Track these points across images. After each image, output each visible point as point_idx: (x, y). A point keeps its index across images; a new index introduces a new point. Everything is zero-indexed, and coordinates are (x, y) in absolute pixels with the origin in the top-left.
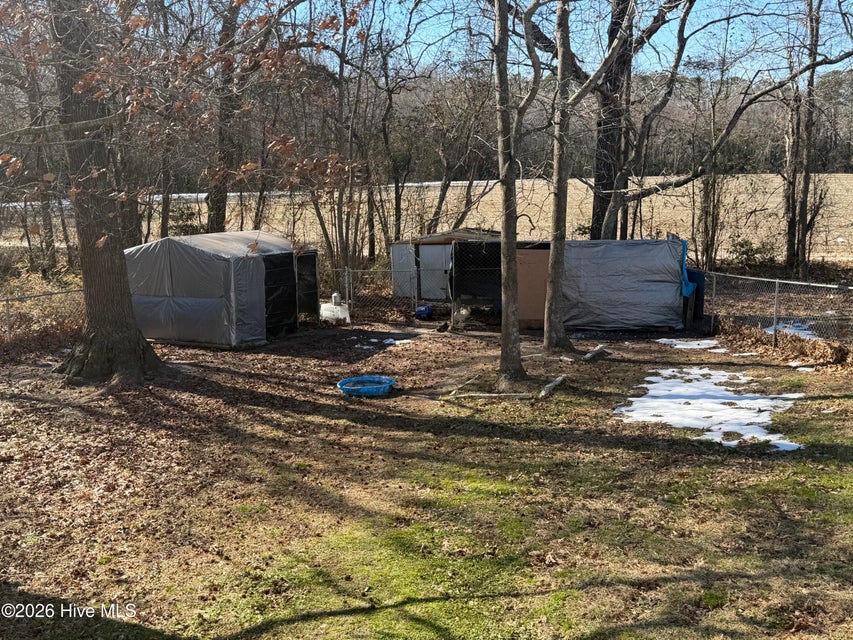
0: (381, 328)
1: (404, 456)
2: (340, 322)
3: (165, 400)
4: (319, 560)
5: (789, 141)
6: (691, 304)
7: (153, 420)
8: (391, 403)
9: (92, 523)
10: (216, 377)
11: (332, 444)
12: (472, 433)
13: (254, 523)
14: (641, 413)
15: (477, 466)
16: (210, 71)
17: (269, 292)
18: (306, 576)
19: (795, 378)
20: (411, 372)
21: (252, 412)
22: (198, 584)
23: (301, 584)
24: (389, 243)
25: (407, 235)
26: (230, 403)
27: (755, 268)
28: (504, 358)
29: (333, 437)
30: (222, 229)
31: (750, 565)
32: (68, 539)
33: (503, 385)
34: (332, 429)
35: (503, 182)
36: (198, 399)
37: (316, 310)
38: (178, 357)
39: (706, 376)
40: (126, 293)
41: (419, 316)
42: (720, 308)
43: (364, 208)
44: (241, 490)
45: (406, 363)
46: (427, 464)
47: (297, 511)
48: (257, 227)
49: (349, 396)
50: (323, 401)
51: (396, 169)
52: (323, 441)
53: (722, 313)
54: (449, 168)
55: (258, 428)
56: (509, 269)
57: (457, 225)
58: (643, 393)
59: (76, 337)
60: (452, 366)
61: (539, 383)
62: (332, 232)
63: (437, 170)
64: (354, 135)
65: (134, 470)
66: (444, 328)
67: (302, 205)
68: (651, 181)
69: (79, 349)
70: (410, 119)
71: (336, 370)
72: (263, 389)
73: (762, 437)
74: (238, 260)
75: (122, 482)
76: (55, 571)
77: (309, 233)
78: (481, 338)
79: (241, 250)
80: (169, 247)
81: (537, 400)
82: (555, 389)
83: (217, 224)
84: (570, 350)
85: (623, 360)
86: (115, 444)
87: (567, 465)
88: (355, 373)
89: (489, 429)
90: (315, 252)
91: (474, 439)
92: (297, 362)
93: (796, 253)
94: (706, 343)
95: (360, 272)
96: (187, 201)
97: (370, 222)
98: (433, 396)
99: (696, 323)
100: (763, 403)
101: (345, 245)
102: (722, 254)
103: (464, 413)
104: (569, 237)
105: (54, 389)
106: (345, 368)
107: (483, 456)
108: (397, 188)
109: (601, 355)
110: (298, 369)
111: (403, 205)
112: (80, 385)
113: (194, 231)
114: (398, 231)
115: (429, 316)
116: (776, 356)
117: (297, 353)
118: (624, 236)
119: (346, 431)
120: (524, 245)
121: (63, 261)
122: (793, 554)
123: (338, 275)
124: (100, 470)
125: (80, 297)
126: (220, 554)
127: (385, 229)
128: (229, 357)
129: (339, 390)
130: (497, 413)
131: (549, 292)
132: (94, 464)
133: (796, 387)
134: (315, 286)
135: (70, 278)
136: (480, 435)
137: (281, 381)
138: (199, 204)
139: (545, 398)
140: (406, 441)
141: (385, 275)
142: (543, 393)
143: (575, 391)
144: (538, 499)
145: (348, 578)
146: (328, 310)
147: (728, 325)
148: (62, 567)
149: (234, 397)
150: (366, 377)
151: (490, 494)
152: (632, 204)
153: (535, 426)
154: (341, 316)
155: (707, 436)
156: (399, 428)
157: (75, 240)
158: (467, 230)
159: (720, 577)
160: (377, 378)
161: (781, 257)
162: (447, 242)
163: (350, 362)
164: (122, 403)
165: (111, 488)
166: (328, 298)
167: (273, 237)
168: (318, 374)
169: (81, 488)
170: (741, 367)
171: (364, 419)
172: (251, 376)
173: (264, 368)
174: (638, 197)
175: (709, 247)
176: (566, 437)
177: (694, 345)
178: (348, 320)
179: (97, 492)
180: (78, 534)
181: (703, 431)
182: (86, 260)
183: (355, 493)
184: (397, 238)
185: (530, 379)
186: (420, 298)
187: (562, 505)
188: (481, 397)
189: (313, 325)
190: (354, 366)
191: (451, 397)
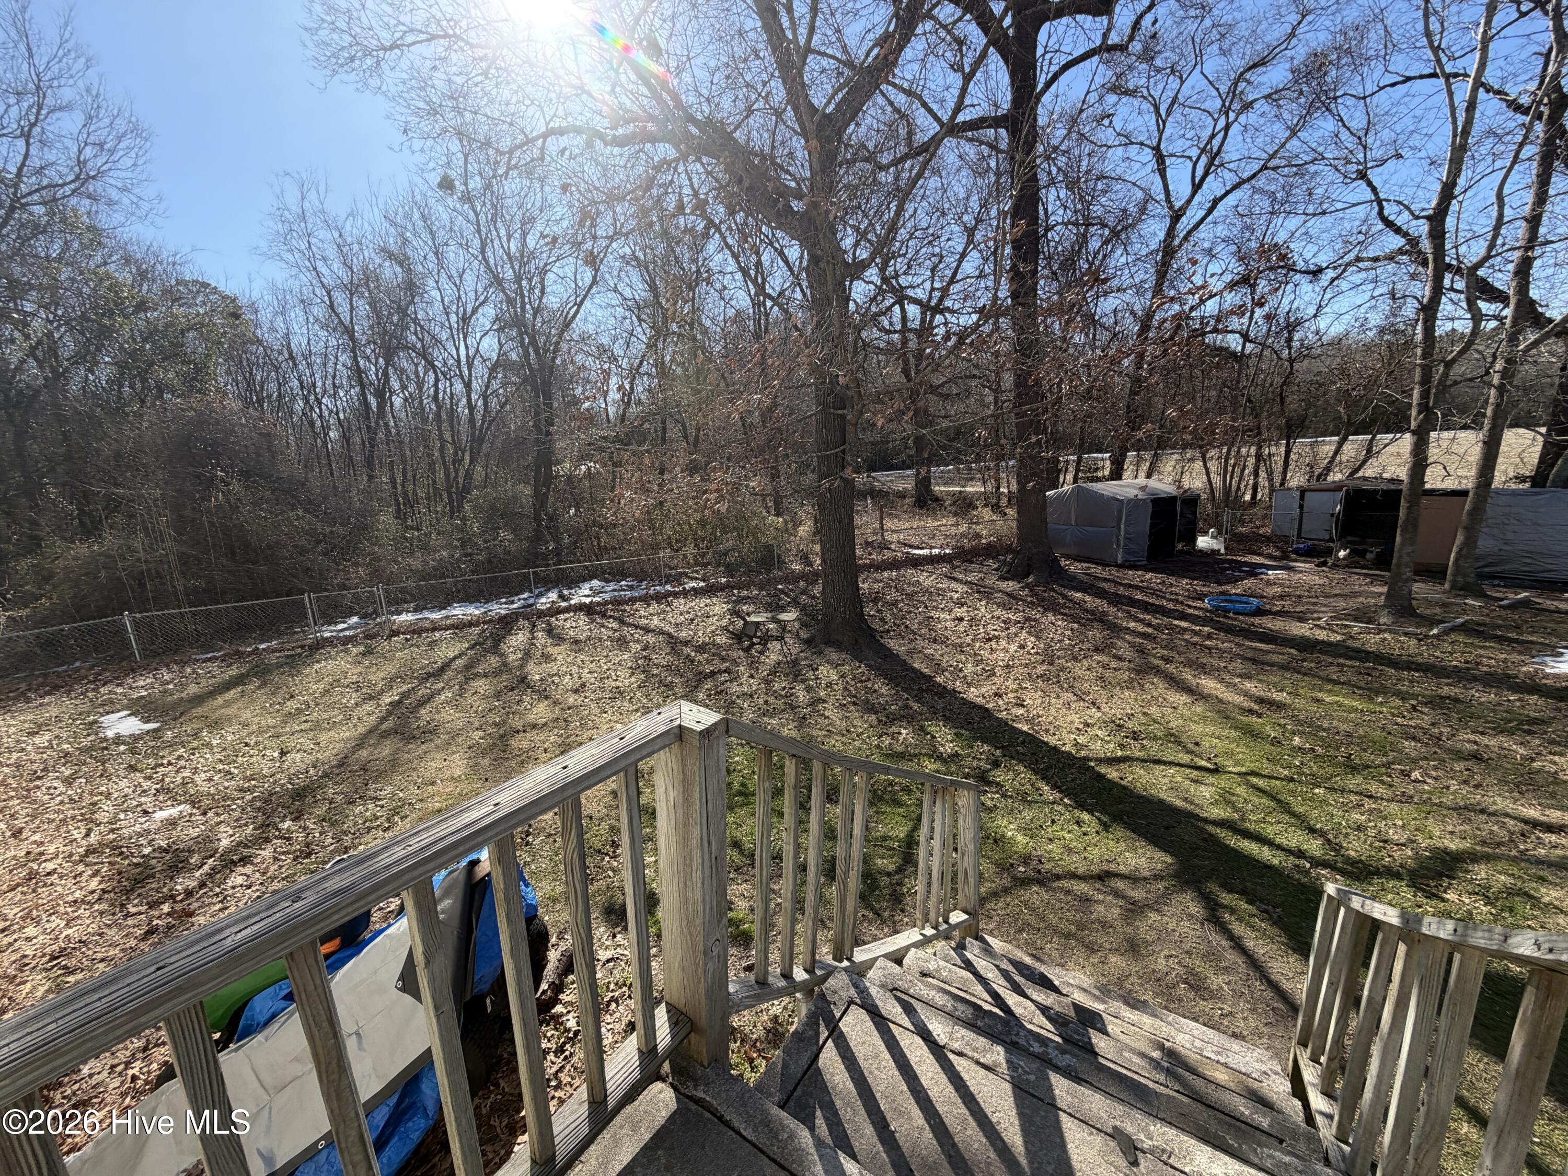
0: (1254, 559)
1: (1263, 663)
2: (1214, 552)
3: (1064, 596)
4: (1173, 725)
7: (1055, 608)
8: (1257, 620)
9: (1008, 666)
10: (1102, 585)
11: (1195, 644)
12: (1340, 656)
13: (1122, 689)
15: (1343, 684)
16: (1126, 362)
17: (1152, 526)
18: (1159, 734)
20: (1282, 597)
21: (1128, 612)
22: (1076, 719)
23: (1155, 738)
24: (1272, 489)
25: (1293, 483)
26: (1112, 603)
28: (1391, 595)
29: (1196, 639)
30: (1119, 478)
32: (992, 673)
33: (1386, 619)
34: (1196, 633)
35: (1414, 433)
36: (1088, 598)
37: (1194, 541)
38: (1075, 568)
40: (1044, 522)
41: (1296, 551)
43: (1251, 461)
44: (1113, 665)
45: (1277, 590)
46: (1287, 674)
47: (1157, 687)
48: (1149, 476)
49: (1216, 610)
50: (1191, 611)
51: (1289, 426)
52: (1187, 641)
54: (1350, 423)
55: (1132, 624)
56: (1409, 513)
57: (1352, 474)
59: (1009, 549)
60: (1326, 596)
61: (1432, 622)
62: (1217, 481)
63: (1336, 426)
64: (1249, 400)
65: (1038, 638)
66: (1324, 564)
67: (1192, 460)
69: (1009, 557)
70: (1311, 383)
71: (1205, 589)
72: (1140, 597)
74: (1130, 501)
75: (1030, 645)
76: (983, 690)
77: (1195, 481)
78: (1366, 575)
79: (1131, 493)
80: (1079, 492)
81: (1427, 637)
82: (1453, 629)
83: (1117, 474)
84: (1480, 595)
85: (1557, 611)
86: (1028, 619)
88: (1224, 593)
90: (1199, 496)
91: (1341, 661)
92: (1172, 580)
95: (1239, 514)
96: (1096, 459)
97: (1256, 474)
98: (1302, 620)
101: (1227, 490)
103: (1335, 638)
104: (1498, 485)
105: (991, 581)
106: (1214, 588)
107: (1350, 676)
108: (1288, 445)
109: (1524, 603)
110: (1171, 585)
111: (1293, 457)
112: (1007, 579)
113: (1098, 480)
114: (1284, 478)
115: (1308, 553)
117: (1171, 574)
119: (1209, 637)
120: (1432, 492)
121: (1004, 501)
123: (1217, 515)
124: (1016, 635)
125: (1014, 524)
126: (1093, 703)
127: (1270, 480)
128: (1114, 571)
129: (1206, 604)
130: (1372, 642)
131: (1460, 538)
132: (1013, 630)
134: (1194, 522)
135: (1009, 511)
136: (1351, 658)
137: (1155, 593)
138: (1104, 461)
139: (1437, 636)
140: (1268, 652)
141: (1265, 517)
142: (1435, 631)
143: (1479, 634)
144: (1412, 723)
145: (1197, 744)
146: (1203, 542)
148: (988, 689)
149: (1115, 600)
150: (1234, 597)
151: (1353, 709)
153: (1419, 659)
154: (1216, 547)
156: (1261, 641)
157: (1014, 487)
158: (1364, 478)
160: (1244, 599)
162: (1338, 489)
163: (1220, 584)
164: (1033, 593)
165: (1022, 647)
166: (1205, 533)
167: (1163, 485)
168: (1188, 591)
169: (1003, 643)
171: (1229, 630)
172: (1131, 586)
173: (1142, 581)
176: (1459, 675)
178: (1223, 551)
179: (1013, 648)
180: (998, 671)
182: (1021, 500)
183: (1209, 684)
184: (1282, 484)
185: (1420, 616)
186: (1299, 536)
187: (1441, 734)
188: (1357, 627)
189: (1189, 553)
190: (1224, 588)
191: (1322, 622)
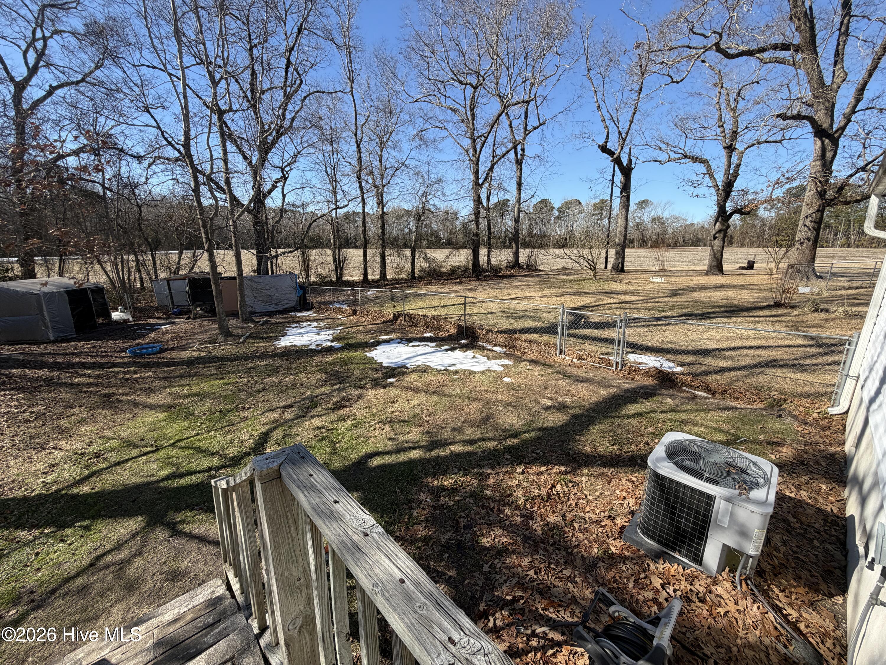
0: (152, 321)
1: (171, 378)
2: (125, 321)
4: (123, 436)
5: (331, 237)
6: (302, 298)
8: (161, 356)
10: (41, 358)
11: (127, 380)
12: (207, 362)
13: (78, 428)
14: (284, 342)
15: (211, 376)
17: (72, 310)
18: (115, 445)
19: (340, 322)
20: (172, 340)
21: (70, 373)
22: (40, 467)
23: (112, 450)
24: (151, 280)
25: (162, 276)
26: (53, 370)
27: (325, 282)
28: (221, 328)
30: (33, 277)
31: (326, 389)
33: (221, 338)
34: (126, 373)
35: (207, 251)
37: (110, 316)
39: (309, 325)
41: (174, 313)
42: (313, 299)
44: (67, 413)
45: (169, 336)
46: (184, 379)
47: (106, 416)
49: (135, 356)
50: (118, 360)
52: (121, 379)
53: (314, 300)
54: (181, 245)
55: (76, 380)
56: (216, 289)
57: (190, 271)
58: (285, 335)
60: (194, 334)
61: (239, 336)
62: (113, 276)
66: (189, 318)
67: (92, 263)
68: (280, 251)
71: (125, 345)
72: (77, 360)
73: (329, 344)
78: (209, 320)
79: (47, 288)
81: (238, 344)
82: (247, 338)
83: (29, 275)
84: (253, 321)
85: (276, 323)
87: (254, 368)
88: (138, 345)
89: (215, 359)
90: (103, 287)
91: (208, 365)
92: (100, 343)
93: (339, 277)
94: (308, 313)
95: (135, 295)
97: (138, 270)
98: (185, 349)
99: (305, 306)
100: (330, 332)
101: (122, 281)
102: (313, 279)
103: (203, 354)
104: (245, 274)
106: (131, 343)
107: (213, 371)
108: (152, 255)
109: (266, 322)
110: (100, 347)
111: (158, 262)
113: (10, 279)
114: (156, 274)
115: (180, 313)
116: (334, 315)
117: (98, 339)
118: (272, 272)
119: (135, 372)
122: (341, 383)
123: (121, 298)
126: (55, 448)
127: (148, 273)
128: (49, 346)
129: (128, 354)
130: (219, 352)
131: (239, 298)
133: (341, 325)
134: (106, 304)
136: (211, 363)
137: (88, 354)
138: (12, 264)
139: (243, 342)
140: (172, 371)
141: (151, 296)
142: (240, 340)
143: (256, 338)
145: (142, 440)
146: (116, 316)
147: (316, 305)
150: (145, 346)
151: (218, 386)
152: (274, 260)
153: (238, 355)
154: (126, 318)
155: (310, 347)
156: (167, 367)
158: (195, 273)
159: (316, 397)
160: (151, 345)
161: (334, 279)
162: (184, 279)
163: (134, 339)
166: (116, 310)
168: (114, 348)
170: (322, 320)
171: (147, 366)
173: (76, 349)
174: (276, 256)
175: (307, 277)
176: (253, 357)
177: (304, 314)
178: (131, 319)
181: (308, 346)
184: (156, 278)
185: (234, 335)
186: (173, 304)
187: (252, 384)
188: (211, 347)
189: (108, 324)
190: (137, 342)
191: (195, 348)
